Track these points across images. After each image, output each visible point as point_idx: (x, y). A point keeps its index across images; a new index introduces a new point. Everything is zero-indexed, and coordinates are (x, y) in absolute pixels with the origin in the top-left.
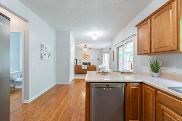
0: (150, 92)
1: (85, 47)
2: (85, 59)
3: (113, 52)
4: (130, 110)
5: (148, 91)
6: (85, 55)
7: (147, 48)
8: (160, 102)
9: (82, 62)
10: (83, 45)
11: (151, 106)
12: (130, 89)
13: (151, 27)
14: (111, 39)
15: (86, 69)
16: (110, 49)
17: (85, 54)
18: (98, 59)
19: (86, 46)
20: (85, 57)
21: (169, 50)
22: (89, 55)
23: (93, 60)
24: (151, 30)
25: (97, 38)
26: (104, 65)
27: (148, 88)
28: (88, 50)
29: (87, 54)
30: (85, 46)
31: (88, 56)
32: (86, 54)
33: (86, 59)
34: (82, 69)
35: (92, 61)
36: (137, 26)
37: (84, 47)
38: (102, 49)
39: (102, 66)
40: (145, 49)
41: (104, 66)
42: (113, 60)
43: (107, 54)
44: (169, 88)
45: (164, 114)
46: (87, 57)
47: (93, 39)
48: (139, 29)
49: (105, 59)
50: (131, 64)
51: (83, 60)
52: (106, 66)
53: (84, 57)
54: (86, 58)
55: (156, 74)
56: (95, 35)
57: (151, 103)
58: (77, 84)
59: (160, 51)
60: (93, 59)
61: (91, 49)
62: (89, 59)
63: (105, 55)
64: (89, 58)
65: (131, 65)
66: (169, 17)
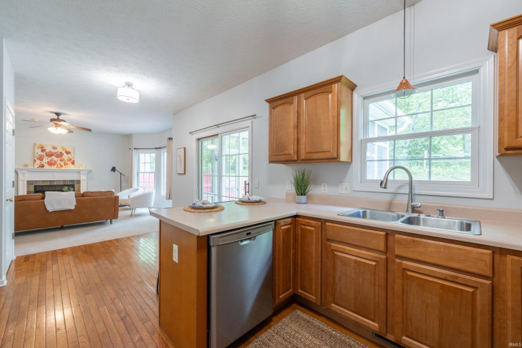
0: (312, 229)
1: (58, 120)
2: (47, 166)
3: (185, 148)
4: (281, 275)
5: (309, 228)
6: (43, 151)
7: (291, 150)
8: (328, 240)
9: (29, 183)
10: (44, 111)
11: (314, 253)
12: (281, 231)
13: (298, 113)
14: (177, 111)
15: (73, 208)
16: (170, 139)
17: (48, 149)
18: (114, 169)
19: (60, 117)
20: (46, 160)
21: (328, 157)
22: (68, 153)
23: (90, 171)
24: (298, 118)
25: (138, 98)
26: (137, 190)
27: (308, 222)
28: (70, 131)
29: (60, 150)
30: (58, 114)
31: (65, 156)
32: (54, 148)
33: (54, 168)
34: (50, 209)
35: (83, 178)
36: (270, 101)
37: (52, 120)
38: (127, 137)
39: (133, 195)
40: (287, 152)
41: (141, 192)
42: (185, 173)
43: (148, 155)
44: (338, 215)
45: (335, 255)
46: (55, 159)
47: (120, 98)
48: (273, 108)
49: (142, 170)
50: (245, 182)
51: (31, 171)
52: (147, 191)
53: (41, 158)
54: (50, 164)
55: (303, 198)
56: (129, 85)
57: (314, 247)
58: (49, 273)
59: (314, 157)
60: (89, 168)
61: (90, 130)
62: (71, 167)
63: (142, 156)
64: (69, 163)
65: (246, 184)
66: (328, 105)
